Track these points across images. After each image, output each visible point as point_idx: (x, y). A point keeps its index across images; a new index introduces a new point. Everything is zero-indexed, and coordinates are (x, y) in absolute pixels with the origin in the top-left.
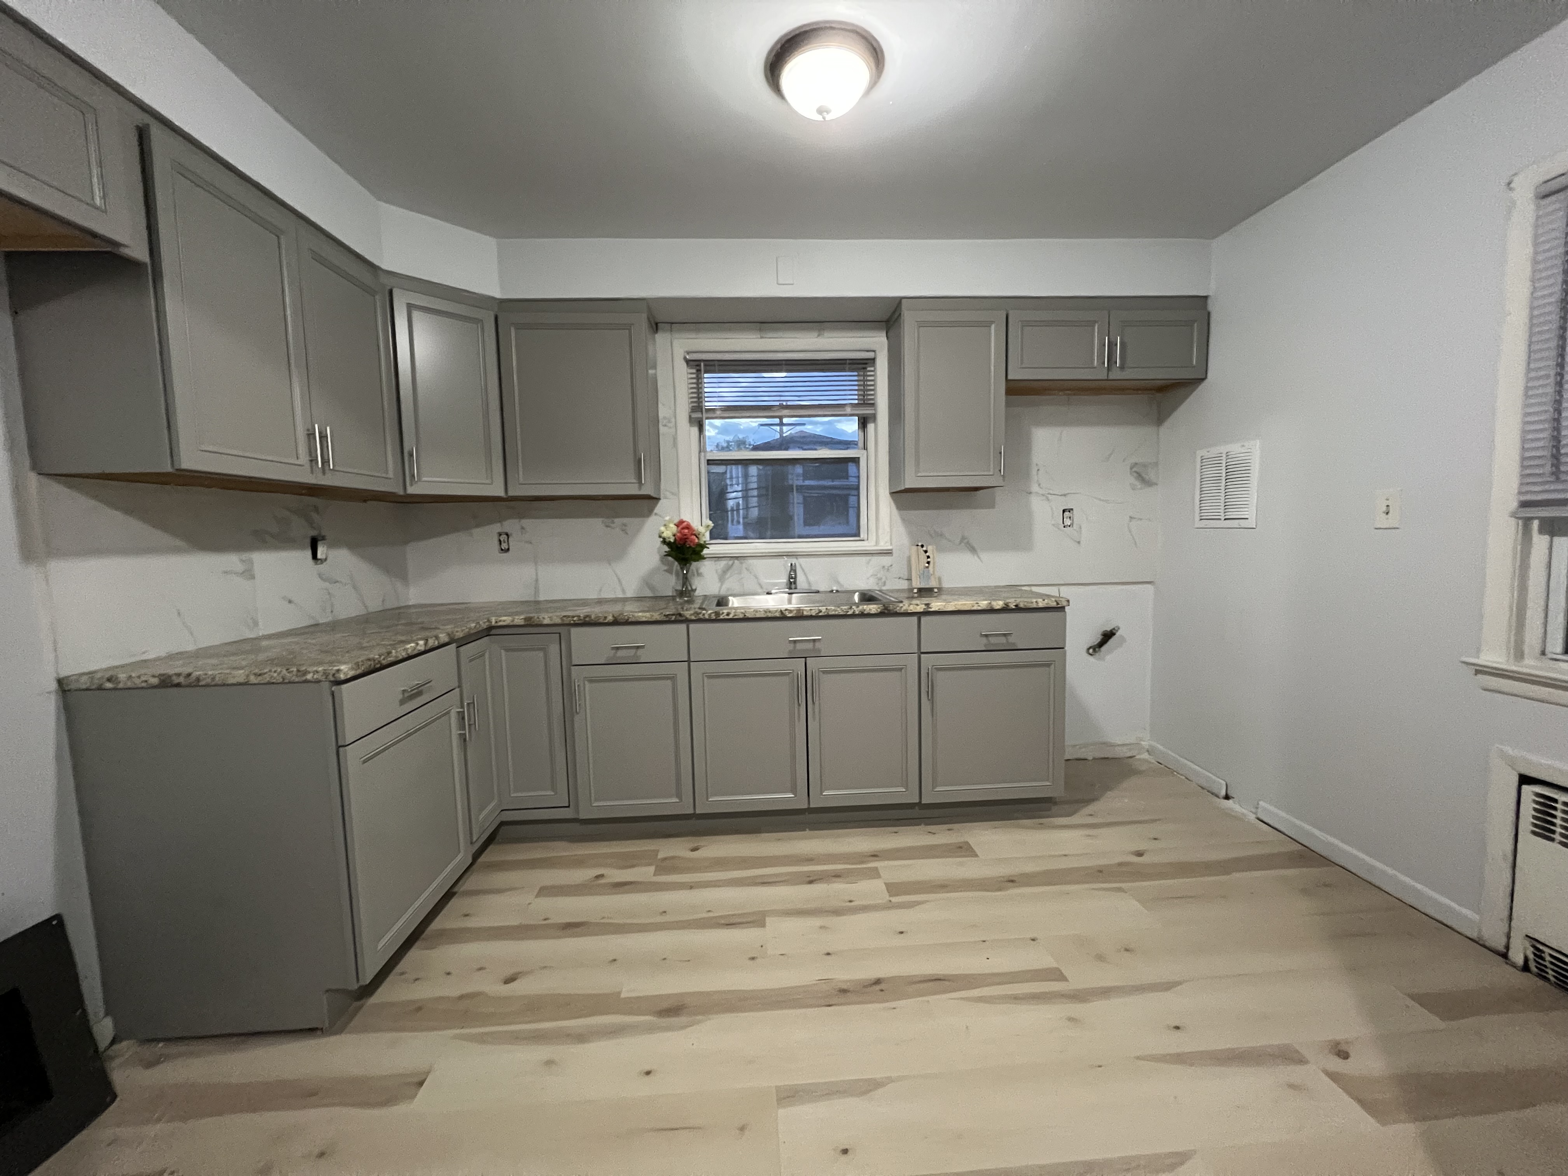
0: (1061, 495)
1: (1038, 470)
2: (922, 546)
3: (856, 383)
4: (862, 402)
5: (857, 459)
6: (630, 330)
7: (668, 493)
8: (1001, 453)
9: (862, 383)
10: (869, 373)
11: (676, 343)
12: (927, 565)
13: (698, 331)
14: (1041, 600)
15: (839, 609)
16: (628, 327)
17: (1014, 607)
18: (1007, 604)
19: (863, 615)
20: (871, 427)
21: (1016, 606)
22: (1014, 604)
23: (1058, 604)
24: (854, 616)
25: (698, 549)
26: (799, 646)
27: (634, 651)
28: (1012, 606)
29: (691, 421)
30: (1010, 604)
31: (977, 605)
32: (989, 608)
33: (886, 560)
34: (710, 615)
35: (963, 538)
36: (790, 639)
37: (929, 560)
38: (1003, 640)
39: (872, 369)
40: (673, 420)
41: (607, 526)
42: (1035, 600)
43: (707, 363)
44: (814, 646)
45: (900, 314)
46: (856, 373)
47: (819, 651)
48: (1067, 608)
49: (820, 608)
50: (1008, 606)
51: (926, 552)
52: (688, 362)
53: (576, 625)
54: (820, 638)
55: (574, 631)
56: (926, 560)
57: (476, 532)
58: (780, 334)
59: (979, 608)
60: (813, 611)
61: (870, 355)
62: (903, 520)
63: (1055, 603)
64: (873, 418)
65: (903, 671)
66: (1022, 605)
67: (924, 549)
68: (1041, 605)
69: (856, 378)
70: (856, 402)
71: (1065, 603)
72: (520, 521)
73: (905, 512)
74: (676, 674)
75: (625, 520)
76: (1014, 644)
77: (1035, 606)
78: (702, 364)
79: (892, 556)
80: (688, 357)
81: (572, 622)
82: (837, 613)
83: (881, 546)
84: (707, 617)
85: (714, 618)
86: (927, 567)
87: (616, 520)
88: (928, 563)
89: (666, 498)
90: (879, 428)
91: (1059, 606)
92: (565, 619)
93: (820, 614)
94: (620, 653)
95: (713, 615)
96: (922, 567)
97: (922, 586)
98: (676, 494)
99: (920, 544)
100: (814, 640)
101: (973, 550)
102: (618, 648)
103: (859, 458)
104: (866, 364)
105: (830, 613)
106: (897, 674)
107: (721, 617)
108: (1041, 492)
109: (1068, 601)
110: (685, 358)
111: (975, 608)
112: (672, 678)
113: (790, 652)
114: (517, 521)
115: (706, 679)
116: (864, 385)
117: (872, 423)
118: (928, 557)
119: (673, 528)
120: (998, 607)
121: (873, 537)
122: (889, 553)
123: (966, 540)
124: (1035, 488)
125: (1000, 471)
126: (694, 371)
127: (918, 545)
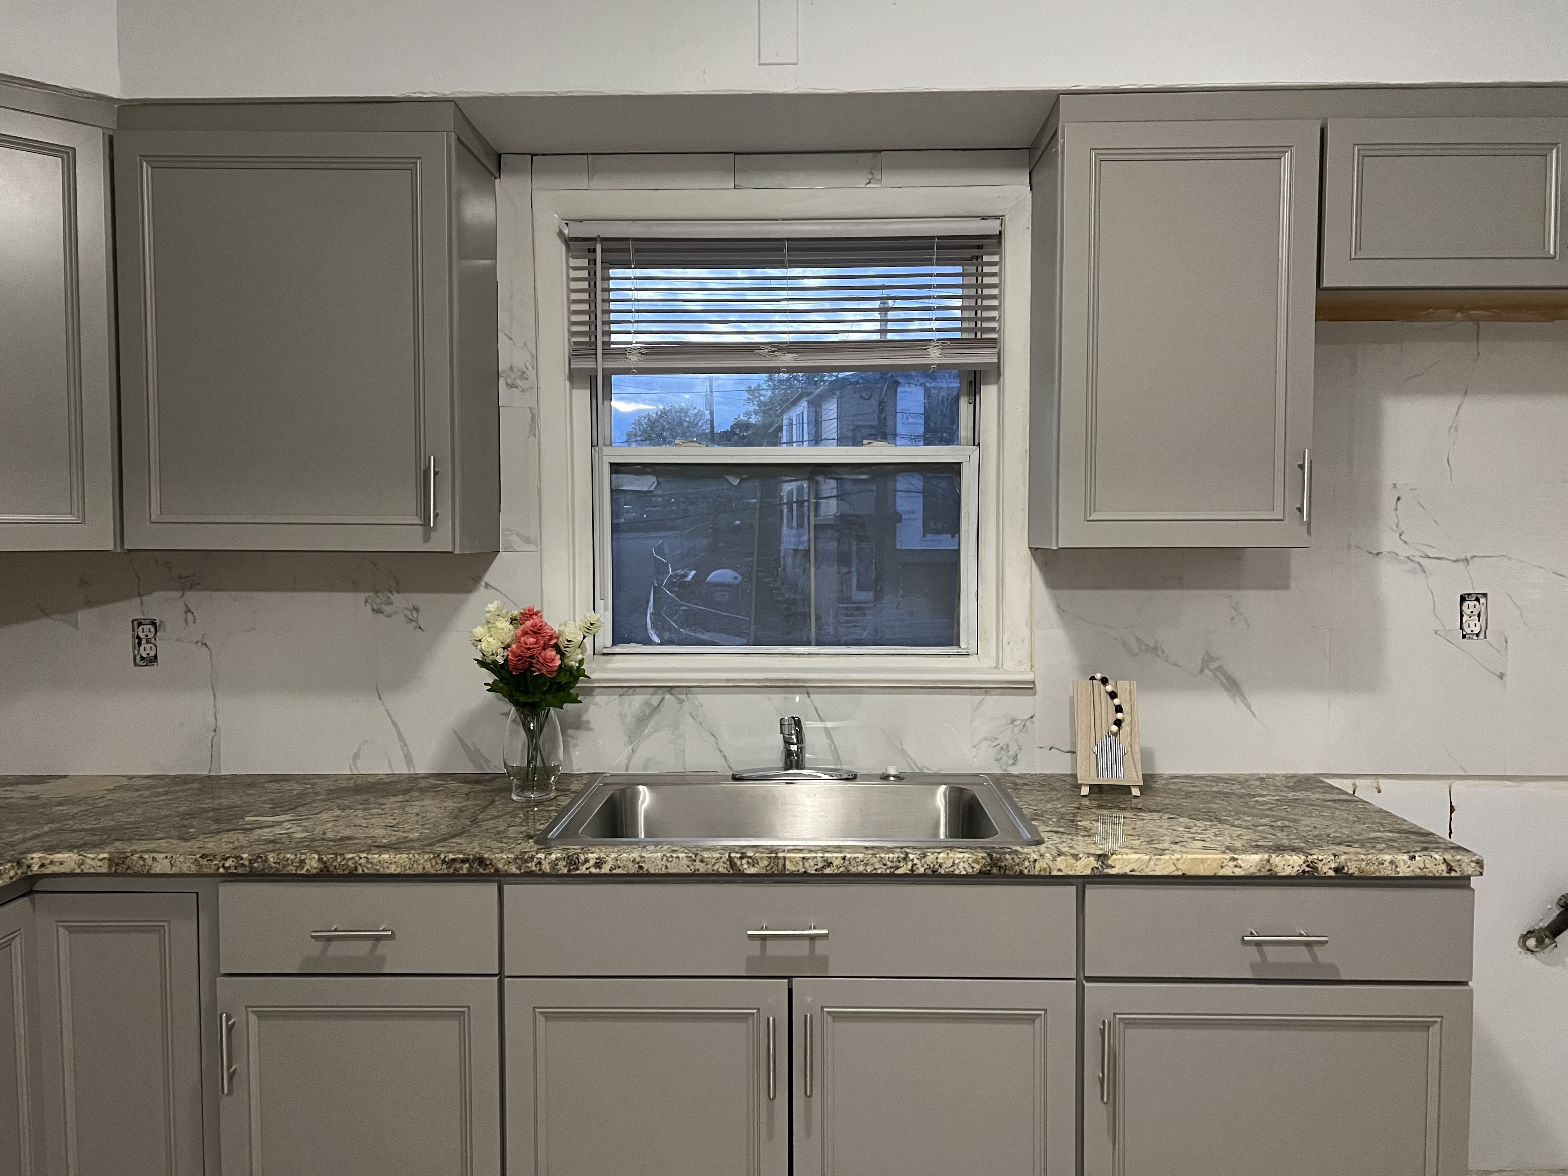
0: (1455, 561)
1: (1399, 499)
2: (1104, 681)
3: (959, 292)
4: (973, 336)
5: (957, 467)
6: (414, 172)
7: (514, 538)
8: (1302, 467)
9: (972, 292)
10: (986, 269)
11: (540, 197)
12: (1115, 728)
13: (591, 172)
14: (1405, 857)
15: (874, 860)
16: (407, 165)
17: (1331, 873)
18: (1312, 866)
19: (934, 877)
20: (989, 393)
21: (1336, 870)
22: (1333, 865)
23: (1451, 869)
24: (912, 878)
25: (564, 679)
26: (773, 948)
27: (369, 944)
28: (1327, 869)
29: (573, 376)
30: (1320, 865)
31: (1232, 864)
32: (1264, 872)
33: (1020, 705)
34: (554, 864)
35: (1209, 659)
36: (749, 933)
37: (1120, 716)
38: (1303, 956)
39: (996, 258)
40: (531, 373)
41: (377, 611)
42: (1388, 858)
43: (609, 245)
44: (812, 949)
45: (1056, 132)
46: (959, 269)
47: (824, 961)
48: (1474, 882)
49: (827, 855)
50: (1315, 869)
51: (1113, 695)
52: (569, 242)
53: (232, 877)
54: (827, 932)
55: (228, 893)
56: (1113, 716)
57: (85, 616)
58: (779, 179)
59: (1238, 872)
60: (812, 863)
61: (990, 227)
62: (1061, 610)
63: (1444, 867)
64: (995, 372)
65: (1037, 1022)
66: (1352, 868)
67: (1109, 688)
68: (1404, 871)
69: (958, 280)
70: (957, 335)
71: (1469, 869)
72: (182, 596)
73: (1066, 593)
74: (469, 1007)
75: (417, 598)
76: (1333, 967)
77: (1388, 871)
78: (599, 248)
79: (1035, 694)
80: (566, 232)
81: (221, 870)
82: (869, 869)
83: (1008, 672)
84: (546, 868)
85: (565, 871)
86: (1116, 734)
87: (396, 597)
88: (1118, 723)
89: (510, 549)
90: (1008, 397)
91: (1453, 874)
92: (204, 862)
93: (828, 871)
94: (336, 949)
95: (562, 863)
96: (1101, 733)
97: (1102, 781)
98: (535, 541)
99: (1098, 676)
100: (812, 938)
101: (1232, 686)
102: (329, 939)
103: (960, 463)
104: (980, 247)
105: (853, 870)
106: (1026, 1028)
107: (583, 870)
108: (1404, 551)
109: (1480, 863)
110: (561, 234)
111: (1227, 871)
112: (459, 1015)
113: (750, 960)
114: (178, 594)
115: (541, 1019)
116: (976, 297)
117: (994, 384)
118: (1119, 709)
119: (505, 629)
120: (1288, 871)
121: (989, 648)
122: (1026, 688)
123: (1216, 664)
124: (1388, 541)
125: (1300, 510)
126: (584, 263)
127: (1093, 678)
